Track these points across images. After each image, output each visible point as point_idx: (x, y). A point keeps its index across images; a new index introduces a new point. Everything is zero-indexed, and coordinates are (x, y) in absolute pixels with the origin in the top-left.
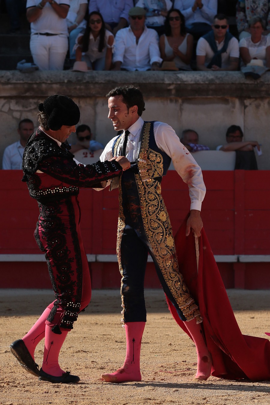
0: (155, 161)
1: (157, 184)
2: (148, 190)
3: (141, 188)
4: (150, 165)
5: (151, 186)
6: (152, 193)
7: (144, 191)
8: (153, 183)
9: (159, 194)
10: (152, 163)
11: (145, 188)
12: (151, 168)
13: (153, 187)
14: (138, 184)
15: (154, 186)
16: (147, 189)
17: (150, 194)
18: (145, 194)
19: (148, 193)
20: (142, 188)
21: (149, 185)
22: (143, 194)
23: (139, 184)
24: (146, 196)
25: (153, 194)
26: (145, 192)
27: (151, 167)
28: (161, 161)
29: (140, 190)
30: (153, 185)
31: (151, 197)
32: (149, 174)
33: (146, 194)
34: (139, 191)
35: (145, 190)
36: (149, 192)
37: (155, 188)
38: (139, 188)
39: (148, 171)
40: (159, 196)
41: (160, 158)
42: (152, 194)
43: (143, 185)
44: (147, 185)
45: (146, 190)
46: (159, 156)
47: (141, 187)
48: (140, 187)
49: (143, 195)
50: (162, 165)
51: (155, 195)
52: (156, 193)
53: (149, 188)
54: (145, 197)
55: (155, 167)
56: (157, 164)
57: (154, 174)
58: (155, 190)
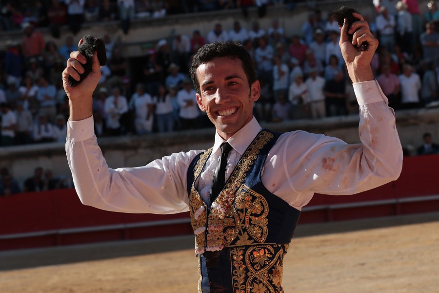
0: (247, 210)
1: (276, 264)
2: (253, 274)
3: (237, 268)
4: (233, 217)
5: (262, 267)
6: (260, 282)
7: (244, 276)
8: (267, 261)
9: (276, 285)
10: (239, 214)
11: (247, 270)
12: (234, 225)
13: (265, 270)
14: (233, 260)
15: (269, 267)
16: (252, 272)
17: (257, 283)
18: (244, 283)
19: (253, 281)
20: (241, 269)
21: (257, 263)
22: (241, 282)
23: (235, 258)
24: (248, 287)
25: (263, 284)
26: (246, 278)
27: (234, 222)
28: (262, 212)
29: (236, 272)
30: (265, 265)
31: (259, 290)
32: (225, 238)
33: (248, 283)
34: (234, 275)
35: (246, 274)
36: (256, 278)
37: (270, 271)
38: (234, 268)
39: (225, 231)
40: (275, 290)
41: (262, 205)
42: (261, 284)
43: (245, 263)
44: (253, 265)
45: (249, 274)
46: (261, 202)
47: (239, 267)
48: (236, 265)
49: (241, 284)
50: (266, 221)
51: (266, 287)
52: (271, 282)
53: (256, 270)
54: (245, 290)
55: (244, 223)
56: (252, 218)
57: (237, 239)
58: (269, 277)
